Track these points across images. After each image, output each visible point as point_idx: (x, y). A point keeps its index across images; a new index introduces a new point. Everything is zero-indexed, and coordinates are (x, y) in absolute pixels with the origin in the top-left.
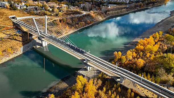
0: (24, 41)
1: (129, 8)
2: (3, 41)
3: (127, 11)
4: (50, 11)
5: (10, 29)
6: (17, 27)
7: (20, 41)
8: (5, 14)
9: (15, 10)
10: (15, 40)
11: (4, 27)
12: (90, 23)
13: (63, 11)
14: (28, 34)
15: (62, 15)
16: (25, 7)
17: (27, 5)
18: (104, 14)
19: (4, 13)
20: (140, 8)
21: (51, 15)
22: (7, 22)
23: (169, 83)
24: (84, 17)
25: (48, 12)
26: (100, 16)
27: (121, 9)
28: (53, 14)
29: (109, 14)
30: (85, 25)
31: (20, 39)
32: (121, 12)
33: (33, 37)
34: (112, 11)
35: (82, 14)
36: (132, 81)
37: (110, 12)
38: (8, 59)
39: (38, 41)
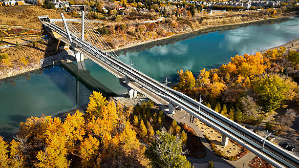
0: (49, 51)
1: (247, 16)
2: (18, 48)
3: (243, 20)
4: (105, 13)
5: (36, 34)
6: (47, 32)
7: (43, 51)
8: (34, 13)
9: (50, 8)
10: (37, 48)
11: (27, 31)
12: (168, 34)
13: (125, 14)
14: (59, 43)
15: (122, 20)
16: (67, 6)
17: (71, 3)
18: (198, 22)
19: (33, 11)
20: (271, 17)
21: (104, 19)
22: (34, 24)
23: (260, 125)
24: (158, 24)
25: (100, 15)
26: (188, 25)
27: (231, 16)
28: (107, 18)
29: (207, 23)
30: (158, 37)
31: (44, 48)
32: (231, 22)
33: (65, 47)
34: (214, 19)
35: (156, 20)
36: (191, 114)
37: (208, 21)
38: (18, 72)
39: (70, 53)
